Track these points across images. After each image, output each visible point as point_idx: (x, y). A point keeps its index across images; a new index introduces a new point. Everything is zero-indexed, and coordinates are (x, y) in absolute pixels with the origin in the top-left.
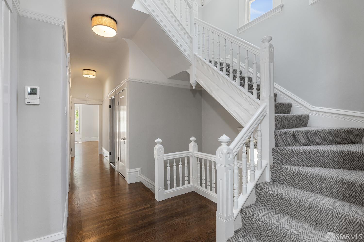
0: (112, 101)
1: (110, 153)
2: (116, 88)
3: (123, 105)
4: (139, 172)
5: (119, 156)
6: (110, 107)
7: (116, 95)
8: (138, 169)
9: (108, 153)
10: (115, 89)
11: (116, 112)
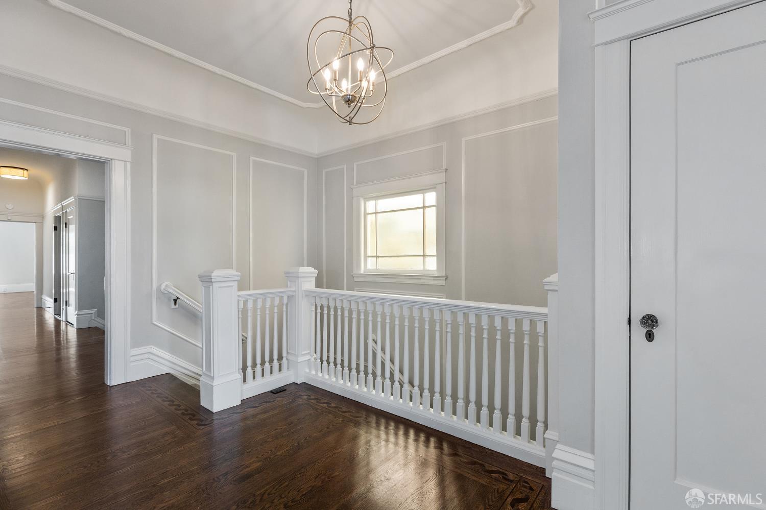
0: (58, 219)
1: (56, 300)
2: (64, 202)
3: (72, 225)
4: (95, 315)
5: (67, 300)
6: (56, 228)
7: (63, 213)
8: (93, 311)
9: (52, 301)
10: (62, 204)
11: (63, 234)
